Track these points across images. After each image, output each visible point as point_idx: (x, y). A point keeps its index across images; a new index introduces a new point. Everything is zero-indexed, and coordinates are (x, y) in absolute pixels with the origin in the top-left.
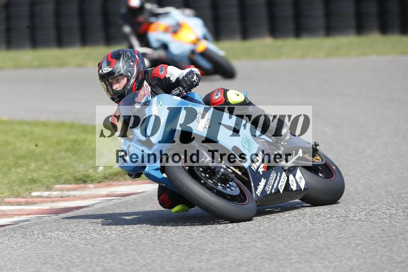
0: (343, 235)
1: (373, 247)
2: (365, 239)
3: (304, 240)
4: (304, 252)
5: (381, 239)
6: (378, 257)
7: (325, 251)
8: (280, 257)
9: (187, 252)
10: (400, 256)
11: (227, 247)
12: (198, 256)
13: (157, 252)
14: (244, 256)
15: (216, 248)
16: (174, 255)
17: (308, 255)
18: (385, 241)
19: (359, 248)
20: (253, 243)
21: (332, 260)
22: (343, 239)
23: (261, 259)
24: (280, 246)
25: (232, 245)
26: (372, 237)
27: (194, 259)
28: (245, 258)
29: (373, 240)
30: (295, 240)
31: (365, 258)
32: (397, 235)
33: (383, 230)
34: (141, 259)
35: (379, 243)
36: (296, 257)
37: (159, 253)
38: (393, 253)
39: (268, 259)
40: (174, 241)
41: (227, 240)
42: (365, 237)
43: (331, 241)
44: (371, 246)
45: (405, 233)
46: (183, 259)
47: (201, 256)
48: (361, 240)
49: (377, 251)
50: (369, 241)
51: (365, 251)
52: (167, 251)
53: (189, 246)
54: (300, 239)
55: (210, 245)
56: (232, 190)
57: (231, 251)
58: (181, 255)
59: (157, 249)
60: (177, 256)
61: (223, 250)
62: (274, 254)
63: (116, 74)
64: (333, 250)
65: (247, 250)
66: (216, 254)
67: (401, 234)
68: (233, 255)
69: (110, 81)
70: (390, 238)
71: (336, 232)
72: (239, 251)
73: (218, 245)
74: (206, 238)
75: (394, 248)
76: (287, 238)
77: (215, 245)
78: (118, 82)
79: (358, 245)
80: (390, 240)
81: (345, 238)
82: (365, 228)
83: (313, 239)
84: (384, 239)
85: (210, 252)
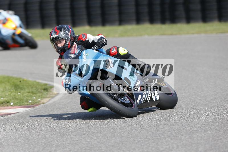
0: (130, 136)
1: (147, 142)
2: (143, 138)
3: (109, 139)
4: (109, 146)
5: (151, 138)
6: (150, 148)
7: (120, 145)
8: (95, 148)
9: (43, 146)
10: (162, 147)
11: (66, 143)
12: (49, 148)
13: (26, 146)
14: (75, 148)
15: (60, 143)
16: (35, 148)
17: (111, 147)
18: (154, 139)
19: (139, 143)
20: (80, 141)
21: (125, 150)
22: (131, 138)
23: (85, 149)
24: (95, 142)
25: (68, 142)
26: (147, 137)
27: (47, 150)
28: (76, 149)
29: (147, 139)
30: (104, 139)
31: (143, 148)
32: (161, 135)
33: (152, 133)
34: (17, 150)
35: (151, 140)
36: (105, 148)
37: (27, 147)
38: (158, 146)
39: (89, 150)
40: (35, 140)
41: (65, 139)
42: (143, 137)
43: (124, 139)
44: (146, 142)
45: (165, 135)
46: (41, 150)
47: (51, 148)
48: (140, 139)
49: (150, 144)
50: (145, 139)
51: (143, 145)
52: (32, 145)
53: (44, 143)
54: (107, 138)
55: (56, 142)
56: (126, 101)
57: (68, 146)
58: (39, 148)
59: (26, 144)
60: (37, 148)
61: (63, 145)
62: (92, 146)
63: (60, 38)
64: (125, 144)
65: (77, 144)
66: (60, 147)
67: (162, 135)
68: (69, 147)
69: (56, 42)
70: (157, 137)
71: (127, 134)
72: (73, 145)
73: (61, 142)
74: (54, 138)
75: (158, 143)
76: (99, 138)
77: (59, 142)
78: (60, 42)
79: (139, 141)
80: (157, 138)
81: (132, 138)
82: (143, 132)
83: (114, 138)
84: (153, 138)
85: (56, 146)
